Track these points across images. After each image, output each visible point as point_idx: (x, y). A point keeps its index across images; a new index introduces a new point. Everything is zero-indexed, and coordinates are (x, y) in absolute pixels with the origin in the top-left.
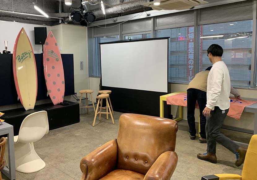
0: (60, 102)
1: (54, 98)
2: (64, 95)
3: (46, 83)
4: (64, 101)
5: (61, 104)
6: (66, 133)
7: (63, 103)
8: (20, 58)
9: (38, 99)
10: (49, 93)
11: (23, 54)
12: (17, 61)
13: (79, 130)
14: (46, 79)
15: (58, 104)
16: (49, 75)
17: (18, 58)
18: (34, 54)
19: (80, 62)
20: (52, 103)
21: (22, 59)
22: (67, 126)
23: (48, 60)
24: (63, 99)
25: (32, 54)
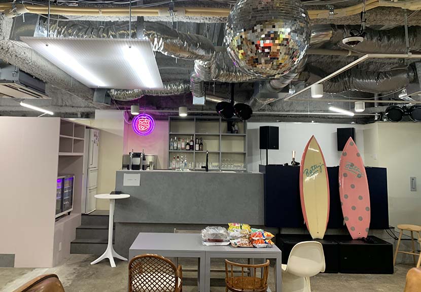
0: (361, 237)
1: (353, 229)
2: (369, 227)
3: (342, 207)
4: (368, 236)
5: (363, 239)
6: (364, 283)
7: (366, 238)
8: (309, 172)
9: (329, 226)
10: (345, 222)
11: (312, 167)
12: (305, 175)
13: (386, 285)
14: (341, 201)
15: (358, 239)
16: (346, 197)
17: (305, 172)
18: (327, 168)
19: (411, 177)
20: (350, 236)
21: (311, 173)
22: (370, 275)
23: (345, 175)
24: (367, 233)
25: (323, 167)
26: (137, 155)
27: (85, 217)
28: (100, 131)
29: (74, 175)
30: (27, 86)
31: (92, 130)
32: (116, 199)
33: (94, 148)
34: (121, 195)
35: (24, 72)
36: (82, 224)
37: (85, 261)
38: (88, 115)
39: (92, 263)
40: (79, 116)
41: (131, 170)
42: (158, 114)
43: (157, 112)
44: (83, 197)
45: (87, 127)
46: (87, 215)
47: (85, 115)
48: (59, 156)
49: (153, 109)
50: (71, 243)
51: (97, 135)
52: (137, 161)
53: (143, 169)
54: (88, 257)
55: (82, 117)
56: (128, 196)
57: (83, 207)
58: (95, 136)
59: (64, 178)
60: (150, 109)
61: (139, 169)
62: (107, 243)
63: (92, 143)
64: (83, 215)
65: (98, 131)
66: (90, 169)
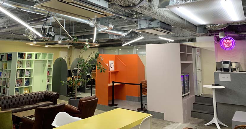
26: (226, 62)
27: (197, 97)
28: (200, 49)
29: (189, 73)
30: (163, 29)
31: (196, 48)
32: (216, 89)
33: (198, 59)
34: (219, 86)
35: (162, 22)
36: (196, 101)
37: (201, 123)
38: (192, 40)
39: (205, 125)
40: (187, 41)
41: (223, 72)
42: (237, 36)
43: (236, 35)
44: (195, 86)
45: (193, 47)
46: (198, 96)
47: (191, 40)
48: (181, 63)
49: (233, 33)
50: (191, 111)
51: (199, 51)
52: (227, 66)
53: (232, 71)
54: (202, 121)
55: (189, 41)
56: (224, 87)
57: (195, 91)
58: (198, 51)
59: (184, 75)
60: (231, 33)
61: (229, 71)
62: (214, 114)
63: (197, 56)
64: (196, 96)
65: (199, 49)
66: (198, 70)
